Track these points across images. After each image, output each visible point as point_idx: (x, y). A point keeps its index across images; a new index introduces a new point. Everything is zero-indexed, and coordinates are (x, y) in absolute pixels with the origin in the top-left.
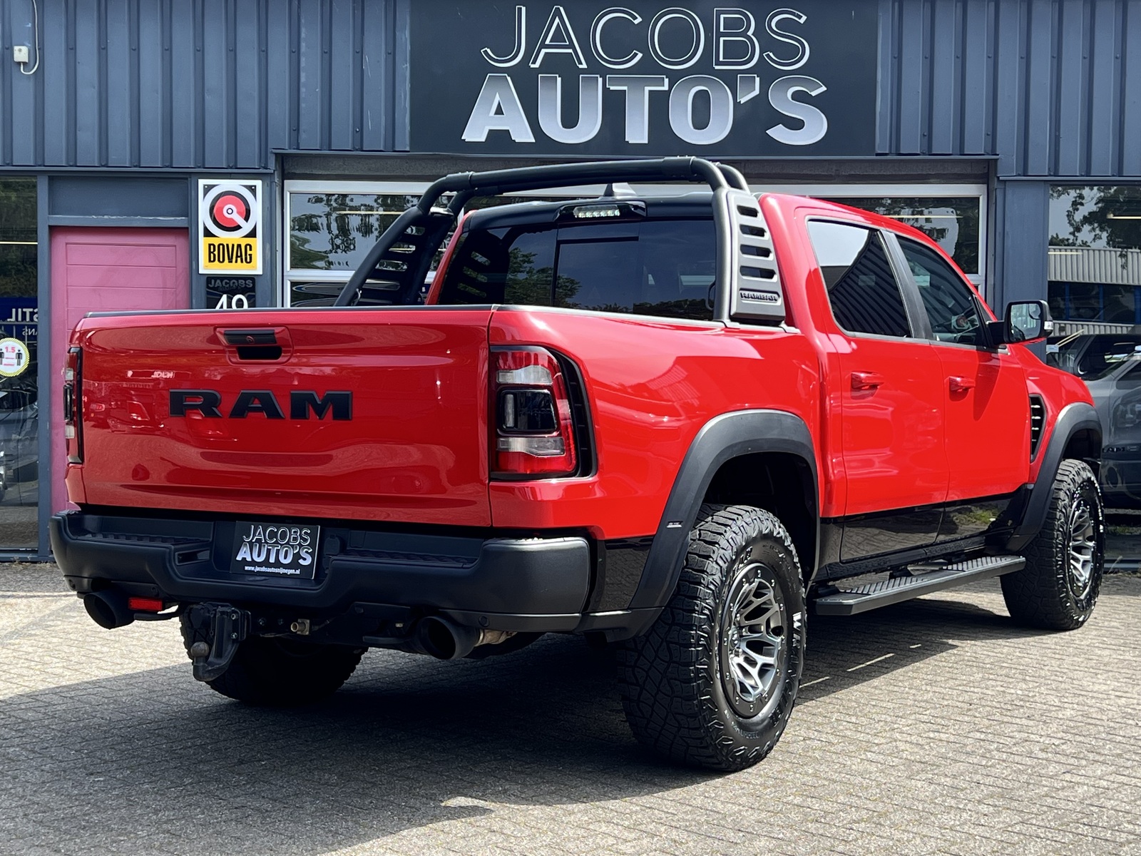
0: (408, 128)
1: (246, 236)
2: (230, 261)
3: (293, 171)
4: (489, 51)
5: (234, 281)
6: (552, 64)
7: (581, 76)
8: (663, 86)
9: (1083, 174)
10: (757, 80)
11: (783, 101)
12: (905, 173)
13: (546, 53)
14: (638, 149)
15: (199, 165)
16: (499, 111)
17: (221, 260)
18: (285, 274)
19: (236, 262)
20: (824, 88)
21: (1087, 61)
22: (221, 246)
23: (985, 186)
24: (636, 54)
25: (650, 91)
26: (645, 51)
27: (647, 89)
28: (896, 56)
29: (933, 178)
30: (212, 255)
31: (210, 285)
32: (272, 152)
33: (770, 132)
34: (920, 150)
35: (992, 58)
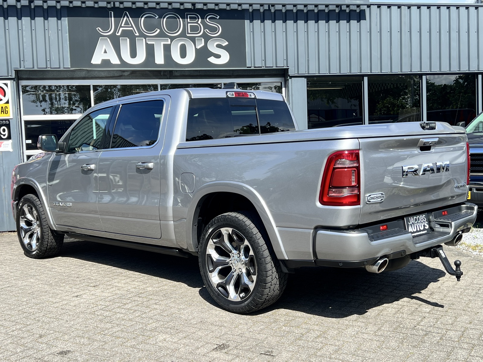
0: (70, 59)
1: (5, 103)
3: (22, 77)
4: (100, 29)
5: (1, 121)
6: (125, 34)
7: (136, 38)
8: (168, 42)
9: (317, 73)
10: (203, 40)
11: (212, 47)
12: (256, 74)
13: (123, 30)
14: (160, 66)
16: (105, 52)
18: (22, 117)
19: (1, 113)
20: (227, 43)
21: (317, 32)
23: (284, 78)
24: (157, 30)
25: (164, 45)
26: (161, 29)
27: (162, 43)
28: (252, 31)
29: (267, 76)
32: (13, 70)
33: (209, 59)
34: (262, 65)
35: (285, 32)
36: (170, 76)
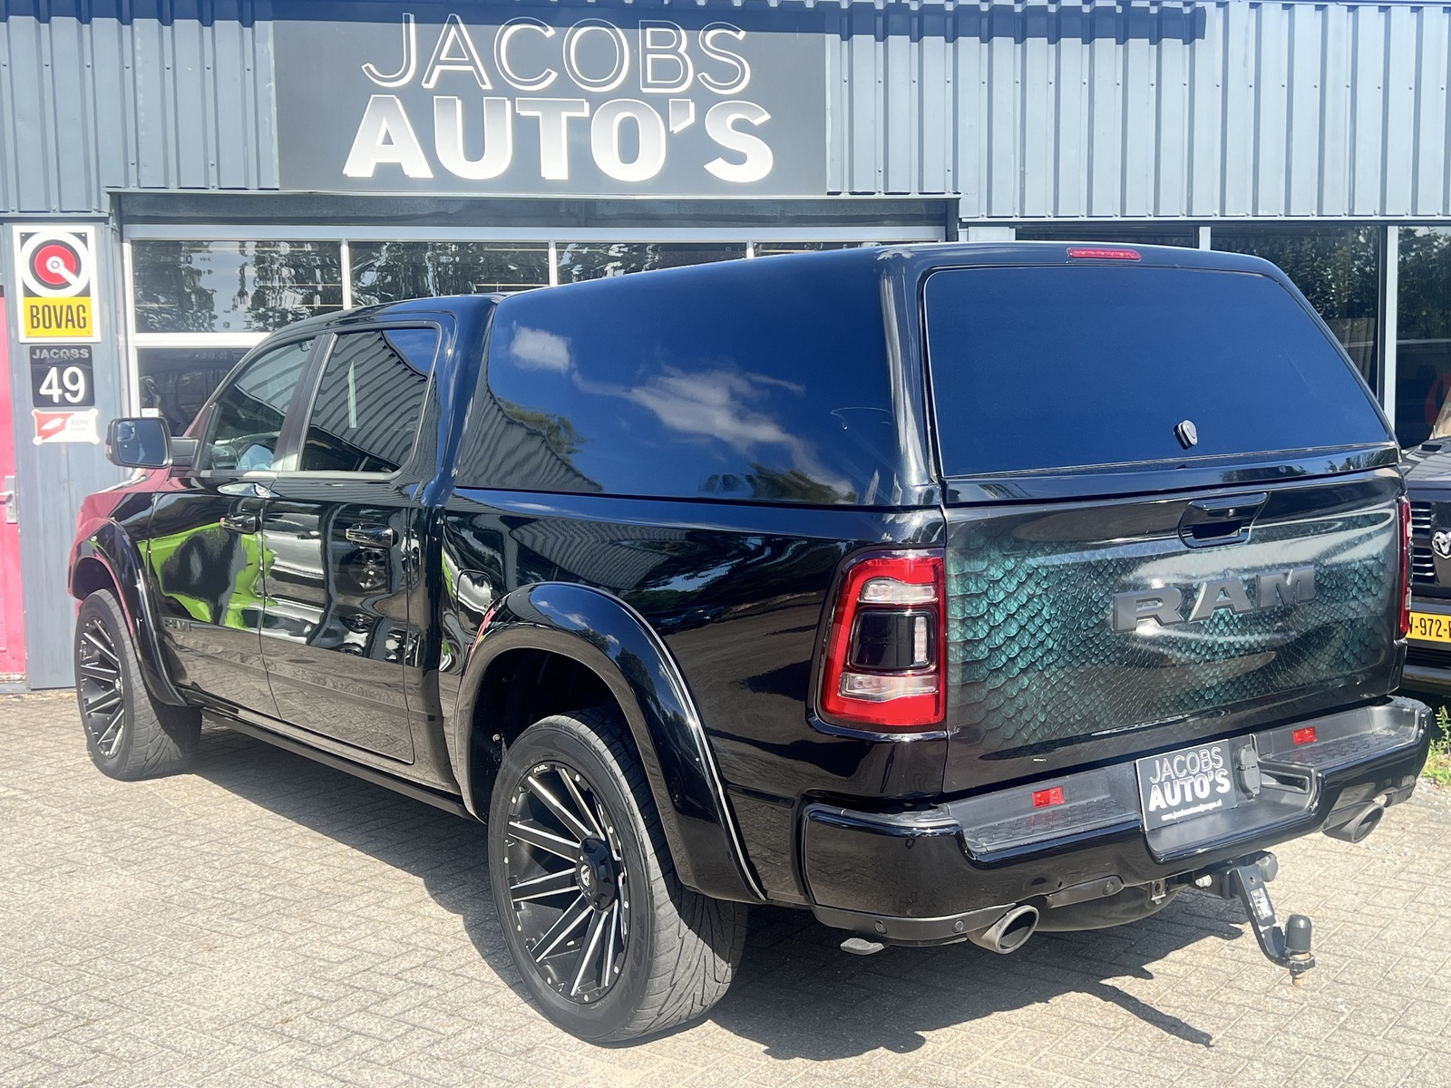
0: (277, 161)
2: (59, 326)
3: (133, 214)
4: (371, 67)
5: (64, 350)
6: (451, 84)
7: (485, 98)
8: (583, 111)
9: (1051, 214)
10: (692, 105)
11: (720, 129)
12: (855, 214)
13: (442, 71)
14: (556, 185)
15: (13, 208)
16: (388, 140)
17: (47, 325)
18: (129, 340)
19: (67, 327)
20: (767, 117)
21: (1053, 85)
22: (46, 309)
23: (944, 228)
24: (549, 74)
25: (569, 120)
26: (559, 68)
28: (846, 79)
29: (888, 220)
30: (35, 319)
31: (34, 356)
32: (104, 192)
33: (708, 167)
34: (875, 188)
35: (952, 82)
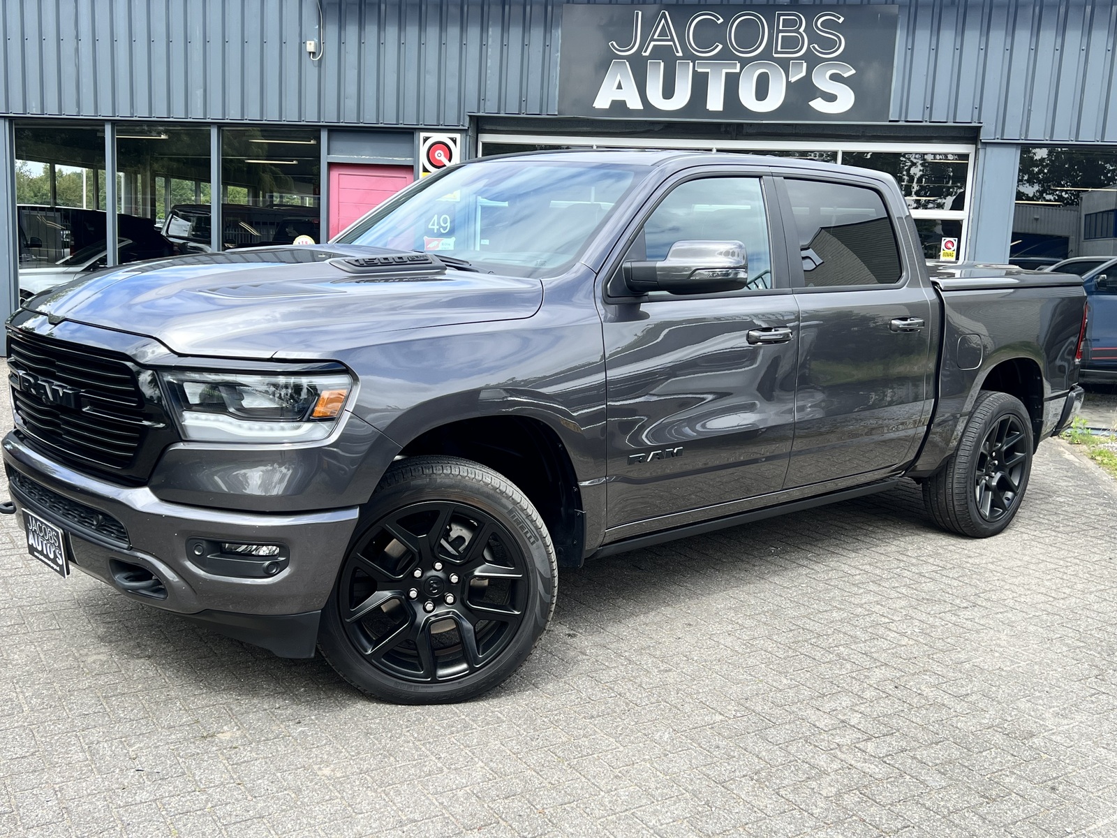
0: (557, 98)
3: (484, 128)
4: (614, 43)
6: (658, 53)
7: (678, 61)
8: (736, 69)
9: (1047, 138)
10: (805, 65)
11: (822, 81)
13: (654, 45)
14: (717, 114)
15: (421, 123)
16: (619, 87)
20: (853, 72)
23: (974, 146)
24: (718, 46)
25: (726, 73)
26: (724, 42)
27: (724, 71)
28: (910, 47)
29: (936, 139)
32: (467, 115)
33: (812, 104)
34: (923, 118)
35: (984, 50)
36: (737, 135)
